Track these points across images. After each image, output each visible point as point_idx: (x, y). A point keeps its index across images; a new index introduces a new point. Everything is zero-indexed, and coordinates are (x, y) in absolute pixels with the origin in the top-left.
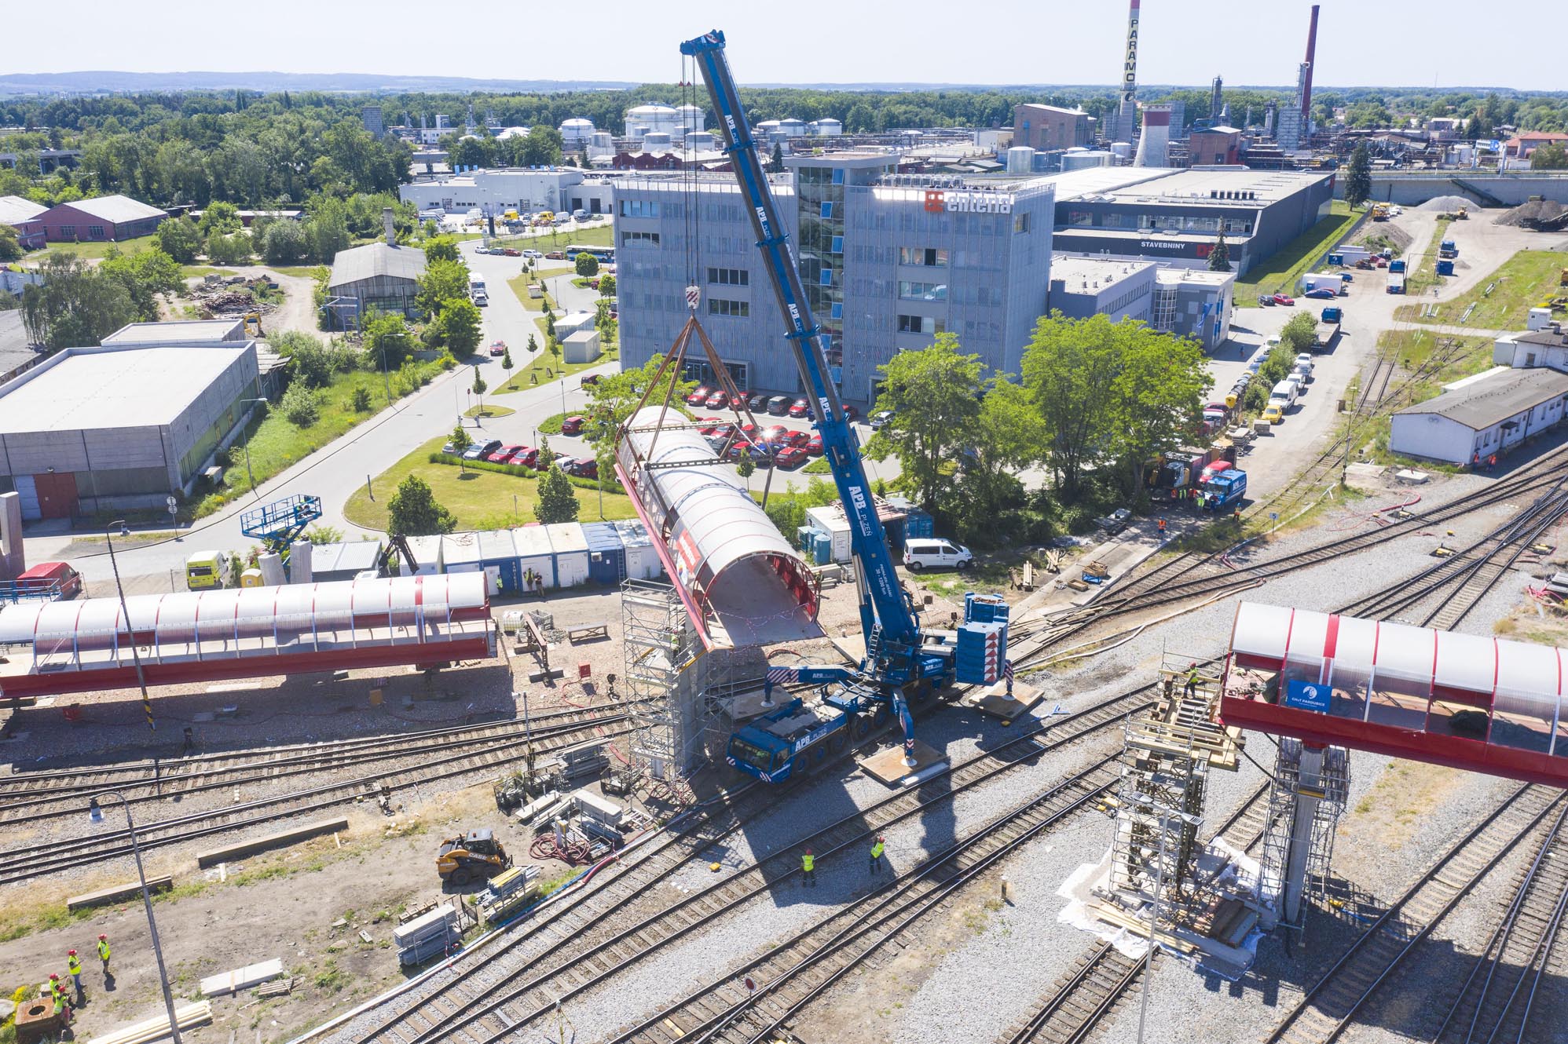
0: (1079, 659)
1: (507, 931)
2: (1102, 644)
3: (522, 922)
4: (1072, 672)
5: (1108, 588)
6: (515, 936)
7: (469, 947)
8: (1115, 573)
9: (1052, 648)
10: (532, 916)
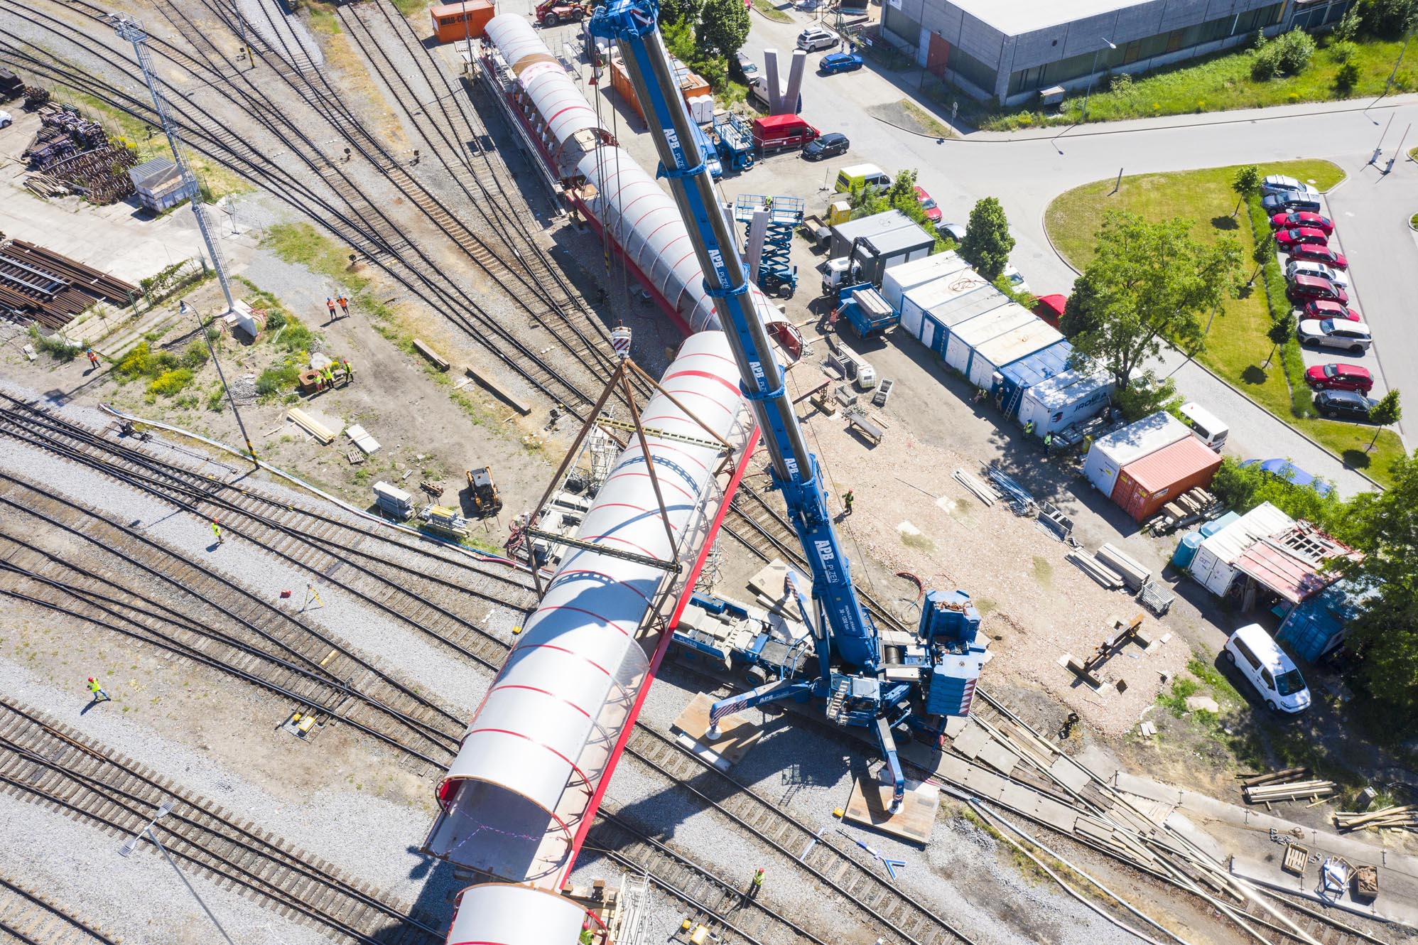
0: (1050, 879)
1: (422, 539)
2: (1113, 907)
3: (432, 542)
4: (1008, 873)
5: (1325, 904)
6: (417, 544)
7: (403, 526)
8: (1384, 908)
9: (1070, 845)
10: (441, 545)
